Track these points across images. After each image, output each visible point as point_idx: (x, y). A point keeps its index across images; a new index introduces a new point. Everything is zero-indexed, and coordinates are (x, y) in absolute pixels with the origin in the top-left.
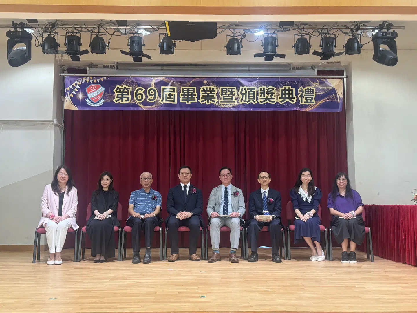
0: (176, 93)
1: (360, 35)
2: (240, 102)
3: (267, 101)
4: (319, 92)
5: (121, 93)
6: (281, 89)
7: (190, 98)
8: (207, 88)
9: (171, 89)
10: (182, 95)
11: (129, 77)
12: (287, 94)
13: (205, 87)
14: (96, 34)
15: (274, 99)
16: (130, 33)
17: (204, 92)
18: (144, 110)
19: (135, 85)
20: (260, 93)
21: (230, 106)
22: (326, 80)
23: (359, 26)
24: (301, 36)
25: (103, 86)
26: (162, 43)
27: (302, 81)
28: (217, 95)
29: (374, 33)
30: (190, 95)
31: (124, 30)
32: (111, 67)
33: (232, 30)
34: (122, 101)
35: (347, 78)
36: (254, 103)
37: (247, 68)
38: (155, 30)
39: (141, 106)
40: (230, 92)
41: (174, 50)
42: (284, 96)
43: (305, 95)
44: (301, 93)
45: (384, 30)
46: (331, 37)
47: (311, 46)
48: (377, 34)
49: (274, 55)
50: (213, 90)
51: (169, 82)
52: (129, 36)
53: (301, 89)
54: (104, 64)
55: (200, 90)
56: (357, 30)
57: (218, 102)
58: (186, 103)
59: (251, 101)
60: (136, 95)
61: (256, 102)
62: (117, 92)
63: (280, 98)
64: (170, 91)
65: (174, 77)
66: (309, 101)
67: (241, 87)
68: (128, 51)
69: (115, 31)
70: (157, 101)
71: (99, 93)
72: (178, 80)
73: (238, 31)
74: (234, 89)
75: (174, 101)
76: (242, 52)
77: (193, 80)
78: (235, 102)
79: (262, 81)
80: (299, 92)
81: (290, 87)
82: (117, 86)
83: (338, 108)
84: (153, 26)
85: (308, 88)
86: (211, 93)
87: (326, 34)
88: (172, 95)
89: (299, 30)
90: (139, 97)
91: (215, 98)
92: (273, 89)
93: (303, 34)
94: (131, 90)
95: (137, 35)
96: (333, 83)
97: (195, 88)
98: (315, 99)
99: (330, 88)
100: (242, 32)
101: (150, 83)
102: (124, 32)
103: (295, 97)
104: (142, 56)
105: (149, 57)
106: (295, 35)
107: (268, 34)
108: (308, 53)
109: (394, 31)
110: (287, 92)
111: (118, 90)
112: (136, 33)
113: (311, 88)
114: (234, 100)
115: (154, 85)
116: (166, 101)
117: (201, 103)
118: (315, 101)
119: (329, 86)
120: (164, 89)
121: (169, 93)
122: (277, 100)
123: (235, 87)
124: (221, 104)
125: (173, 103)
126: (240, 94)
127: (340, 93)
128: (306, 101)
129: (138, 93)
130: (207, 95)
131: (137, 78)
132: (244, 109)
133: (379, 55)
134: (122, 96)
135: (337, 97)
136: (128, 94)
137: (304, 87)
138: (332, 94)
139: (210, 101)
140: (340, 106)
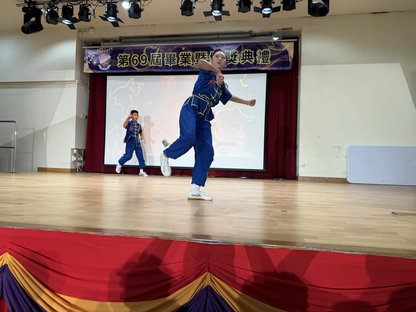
0: (161, 58)
3: (232, 62)
4: (274, 53)
5: (122, 60)
6: (242, 52)
7: (172, 61)
8: (184, 53)
9: (158, 55)
10: (166, 59)
11: (128, 47)
12: (247, 56)
13: (183, 53)
14: (83, 5)
15: (237, 60)
17: (182, 57)
18: (138, 72)
19: (132, 53)
22: (280, 44)
25: (110, 55)
26: (130, 9)
27: (261, 44)
30: (172, 59)
34: (123, 65)
37: (216, 37)
39: (136, 68)
40: (202, 56)
42: (245, 58)
43: (262, 57)
44: (259, 55)
47: (252, 3)
50: (189, 55)
51: (157, 49)
53: (259, 51)
54: (113, 39)
55: (180, 55)
57: (193, 64)
62: (120, 59)
63: (242, 60)
65: (160, 46)
66: (265, 61)
70: (148, 64)
71: (107, 60)
72: (163, 48)
75: (160, 65)
77: (174, 47)
80: (257, 54)
81: (250, 50)
82: (120, 54)
83: (289, 66)
85: (265, 51)
86: (187, 58)
88: (159, 60)
90: (135, 62)
91: (190, 61)
92: (236, 52)
94: (129, 57)
96: (287, 45)
97: (176, 53)
98: (270, 59)
99: (283, 50)
103: (254, 58)
108: (250, 10)
110: (247, 54)
111: (120, 57)
112: (112, 2)
113: (267, 51)
115: (145, 52)
116: (154, 64)
117: (180, 65)
118: (270, 61)
119: (282, 48)
120: (152, 55)
121: (156, 58)
122: (239, 61)
123: (207, 52)
124: (195, 66)
127: (291, 53)
128: (263, 61)
130: (184, 59)
134: (123, 61)
135: (288, 58)
136: (127, 60)
137: (261, 50)
138: (284, 55)
139: (187, 64)
140: (291, 64)
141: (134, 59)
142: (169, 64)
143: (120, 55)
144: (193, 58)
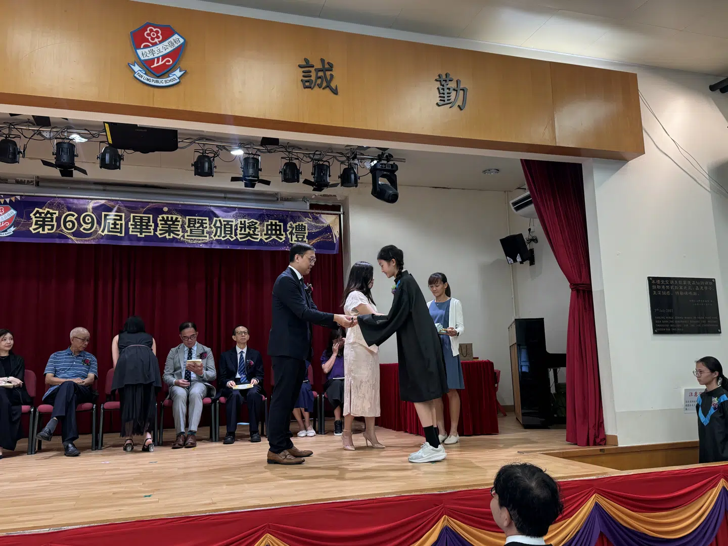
0: (123, 222)
1: (357, 164)
2: (213, 237)
3: (249, 238)
4: (312, 230)
5: (42, 219)
6: (266, 223)
7: (145, 229)
8: (168, 217)
9: (116, 216)
10: (132, 225)
11: (55, 197)
12: (274, 230)
13: (165, 216)
14: (5, 136)
15: (258, 235)
16: (56, 138)
17: (163, 222)
18: (76, 244)
19: (63, 208)
20: (240, 227)
21: (200, 242)
22: (320, 216)
23: (356, 154)
24: (289, 160)
25: (15, 209)
26: (103, 155)
27: (294, 215)
28: (181, 227)
29: (372, 164)
30: (144, 225)
31: (48, 134)
32: (29, 183)
33: (202, 145)
34: (43, 230)
35: (343, 214)
36: (232, 240)
37: (223, 195)
38: (93, 136)
39: (71, 237)
40: (199, 225)
41: (121, 166)
42: (269, 232)
43: (295, 233)
44: (290, 229)
45: (383, 162)
46: (324, 165)
47: (301, 173)
48: (375, 165)
49: (256, 181)
50: (176, 220)
51: (115, 207)
52: (55, 141)
53: (291, 224)
54: (17, 179)
55: (159, 219)
56: (354, 158)
57: (183, 236)
58: (137, 235)
59: (228, 237)
60: (65, 222)
61: (235, 238)
62: (36, 217)
63: (265, 235)
64: (115, 219)
65: (121, 201)
66: (300, 239)
67: (215, 219)
68: (54, 162)
69: (34, 134)
70: (96, 231)
71: (8, 217)
72: (126, 205)
73: (210, 147)
74: (206, 220)
75: (121, 233)
76: (215, 174)
77: (147, 205)
78: (206, 237)
79: (242, 212)
80: (288, 228)
81: (277, 221)
82: (36, 209)
83: (334, 249)
84: (91, 130)
85: (299, 224)
86: (173, 224)
87: (319, 160)
88: (118, 224)
89: (287, 153)
90: (69, 225)
91: (179, 231)
92: (256, 223)
93: (292, 158)
94: (57, 215)
95: (66, 141)
96: (329, 219)
97: (151, 216)
98: (308, 237)
99: (325, 225)
100: (216, 149)
101: (85, 206)
102: (48, 136)
103: (284, 233)
104: (73, 169)
105: (84, 172)
106: (282, 158)
107: (249, 154)
108: (298, 182)
109: (394, 163)
110: (274, 227)
111: (38, 215)
112: (66, 138)
113: (302, 224)
114: (205, 234)
115: (91, 210)
116: (109, 231)
117: (160, 236)
118: (307, 240)
119: (323, 223)
120: (106, 216)
121: (113, 222)
122: (261, 237)
123: (207, 218)
124: (187, 239)
125: (119, 234)
126: (213, 227)
127: (336, 232)
128: (296, 239)
129: (67, 220)
130: (168, 226)
131: (67, 199)
132: (218, 247)
133: (378, 189)
134: (44, 223)
135: (332, 237)
136: (52, 221)
137: (295, 222)
138: (327, 233)
139: (172, 235)
140: (337, 247)
141: (68, 219)
142: (138, 234)
143: (37, 212)
144: (183, 227)
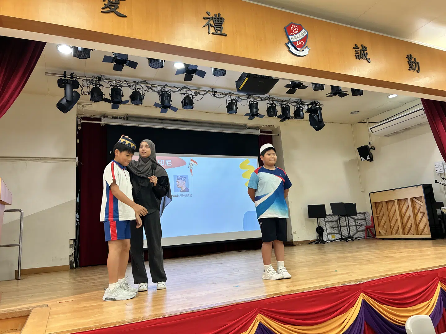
14: (134, 89)
16: (161, 91)
24: (271, 104)
32: (120, 118)
38: (179, 90)
46: (287, 107)
87: (283, 105)
102: (155, 90)
104: (169, 109)
106: (268, 103)
109: (320, 107)
112: (165, 91)
